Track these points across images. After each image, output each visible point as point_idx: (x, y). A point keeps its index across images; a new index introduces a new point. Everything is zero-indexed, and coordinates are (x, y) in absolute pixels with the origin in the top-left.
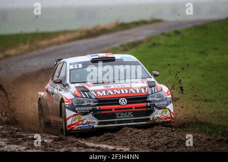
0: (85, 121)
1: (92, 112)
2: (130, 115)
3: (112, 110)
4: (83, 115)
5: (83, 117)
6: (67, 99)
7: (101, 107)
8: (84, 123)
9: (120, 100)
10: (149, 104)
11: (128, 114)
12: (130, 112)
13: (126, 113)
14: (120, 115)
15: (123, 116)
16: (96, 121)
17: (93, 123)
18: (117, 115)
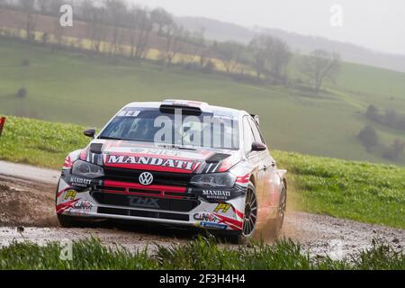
0: (80, 202)
1: (90, 189)
2: (153, 204)
3: (124, 189)
4: (79, 191)
5: (78, 195)
7: (106, 182)
8: (77, 205)
9: (141, 176)
10: (190, 189)
12: (154, 198)
14: (135, 201)
15: (142, 203)
16: (95, 205)
17: (90, 207)
18: (131, 200)
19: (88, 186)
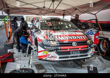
1: (56, 51)
4: (49, 52)
6: (39, 39)
7: (62, 48)
8: (49, 56)
9: (73, 43)
11: (77, 52)
12: (79, 51)
13: (76, 52)
16: (58, 56)
17: (56, 57)
18: (71, 53)
19: (54, 50)
